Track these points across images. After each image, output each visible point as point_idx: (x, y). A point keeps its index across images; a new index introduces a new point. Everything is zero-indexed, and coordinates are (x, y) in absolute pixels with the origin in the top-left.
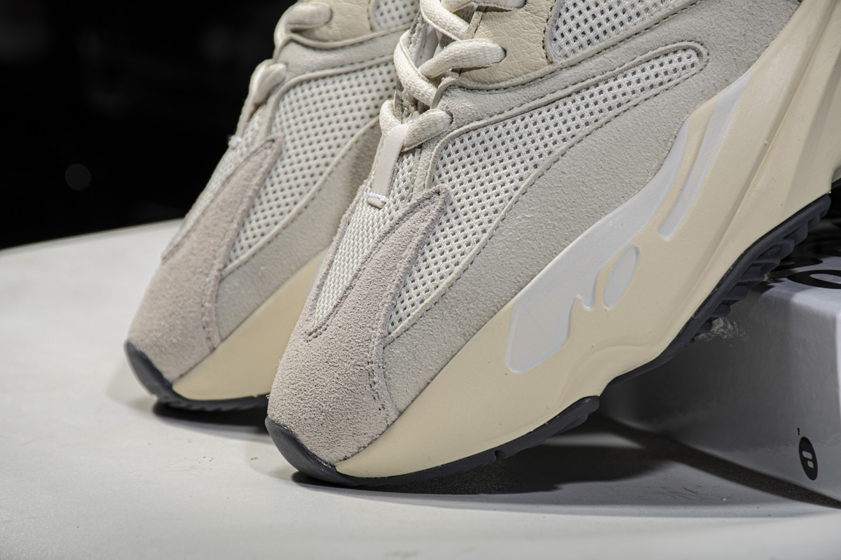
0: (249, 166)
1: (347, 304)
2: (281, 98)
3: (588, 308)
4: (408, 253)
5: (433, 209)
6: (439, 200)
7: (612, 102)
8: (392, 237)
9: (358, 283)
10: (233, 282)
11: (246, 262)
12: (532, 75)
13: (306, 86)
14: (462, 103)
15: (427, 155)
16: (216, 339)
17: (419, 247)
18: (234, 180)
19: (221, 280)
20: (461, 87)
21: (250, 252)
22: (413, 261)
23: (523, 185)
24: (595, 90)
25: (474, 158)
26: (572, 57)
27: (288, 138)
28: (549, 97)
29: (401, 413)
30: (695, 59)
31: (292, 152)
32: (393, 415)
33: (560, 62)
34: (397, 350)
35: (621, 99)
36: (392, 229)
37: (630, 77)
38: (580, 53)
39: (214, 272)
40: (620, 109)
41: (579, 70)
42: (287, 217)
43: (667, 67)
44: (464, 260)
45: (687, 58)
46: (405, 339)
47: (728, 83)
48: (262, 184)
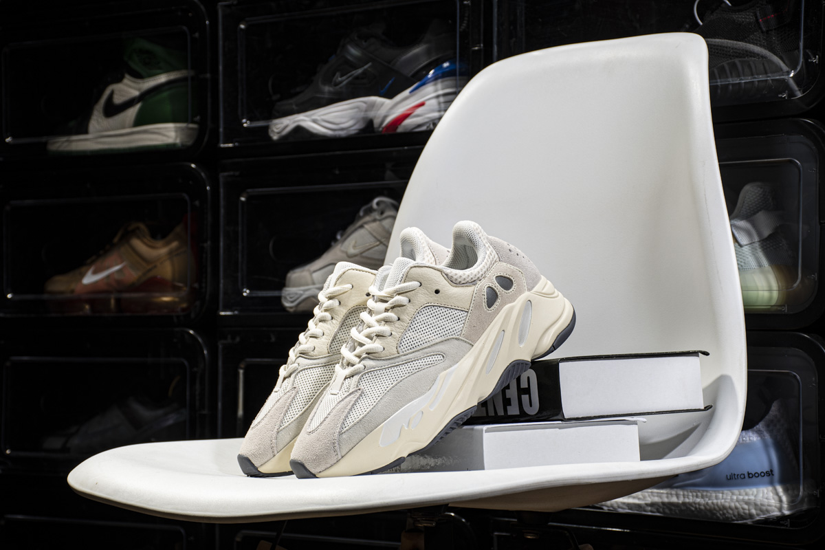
0: (286, 396)
1: (325, 422)
2: (297, 374)
3: (406, 428)
4: (349, 407)
5: (358, 394)
6: (360, 392)
7: (416, 367)
8: (343, 402)
9: (329, 416)
10: (283, 433)
11: (286, 427)
12: (392, 357)
13: (306, 371)
14: (369, 363)
15: (356, 378)
16: (276, 452)
17: (353, 405)
18: (280, 401)
19: (278, 432)
20: (369, 358)
21: (288, 423)
22: (351, 410)
23: (388, 389)
24: (412, 363)
25: (372, 380)
26: (405, 353)
27: (300, 387)
28: (397, 364)
29: (342, 457)
30: (442, 358)
31: (302, 391)
32: (340, 457)
33: (401, 354)
34: (344, 436)
35: (419, 367)
36: (343, 400)
37: (422, 361)
38: (408, 352)
39: (276, 430)
40: (419, 370)
41: (407, 357)
42: (301, 412)
43: (434, 359)
44: (368, 410)
45: (440, 357)
46: (347, 433)
47: (451, 366)
48: (292, 402)
